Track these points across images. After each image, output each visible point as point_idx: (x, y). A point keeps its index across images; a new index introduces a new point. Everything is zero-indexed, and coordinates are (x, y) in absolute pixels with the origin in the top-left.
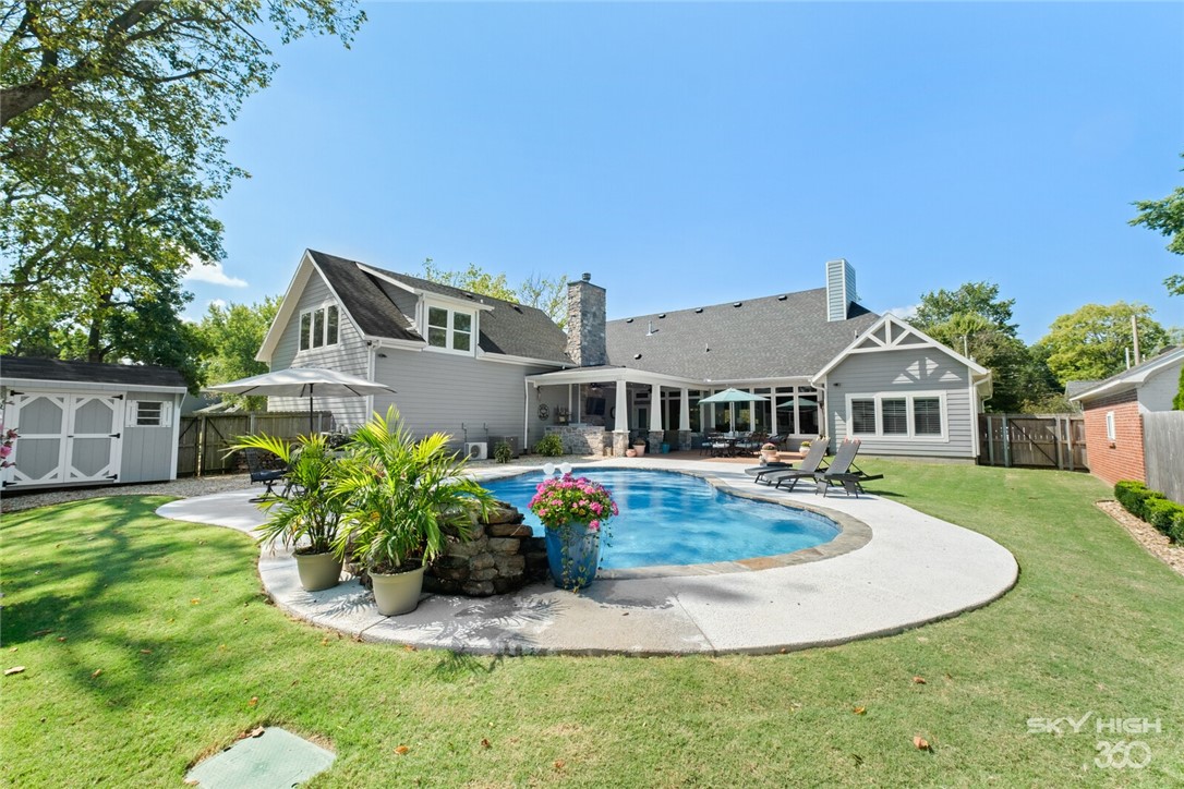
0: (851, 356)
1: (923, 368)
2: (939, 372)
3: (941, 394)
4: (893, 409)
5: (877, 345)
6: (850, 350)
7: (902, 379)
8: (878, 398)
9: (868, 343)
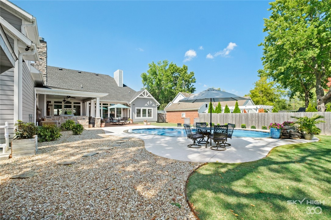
0: (138, 98)
1: (150, 103)
2: (152, 104)
3: (152, 108)
4: (144, 111)
5: (143, 96)
6: (138, 96)
7: (146, 105)
8: (142, 109)
9: (141, 95)
